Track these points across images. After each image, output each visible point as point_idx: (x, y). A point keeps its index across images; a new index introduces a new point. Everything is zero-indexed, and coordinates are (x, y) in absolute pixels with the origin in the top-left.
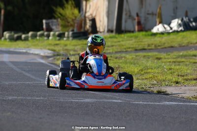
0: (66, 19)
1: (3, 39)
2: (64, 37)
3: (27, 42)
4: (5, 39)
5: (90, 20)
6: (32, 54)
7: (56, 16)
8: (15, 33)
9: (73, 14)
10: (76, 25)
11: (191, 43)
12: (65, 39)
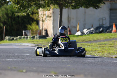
0: (33, 30)
1: (5, 40)
2: (35, 38)
3: (17, 41)
4: (6, 40)
5: (45, 30)
6: (24, 45)
7: (28, 29)
8: (11, 37)
9: (36, 28)
10: (38, 33)
11: (99, 39)
12: (35, 39)
